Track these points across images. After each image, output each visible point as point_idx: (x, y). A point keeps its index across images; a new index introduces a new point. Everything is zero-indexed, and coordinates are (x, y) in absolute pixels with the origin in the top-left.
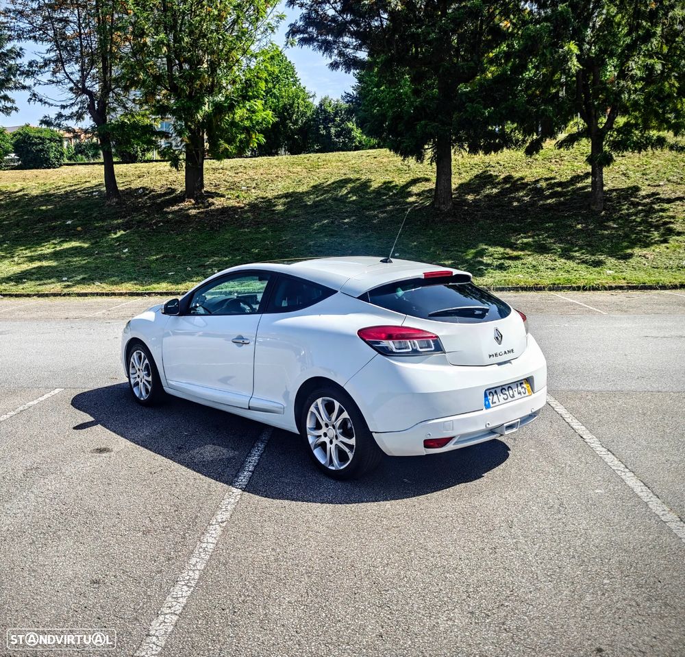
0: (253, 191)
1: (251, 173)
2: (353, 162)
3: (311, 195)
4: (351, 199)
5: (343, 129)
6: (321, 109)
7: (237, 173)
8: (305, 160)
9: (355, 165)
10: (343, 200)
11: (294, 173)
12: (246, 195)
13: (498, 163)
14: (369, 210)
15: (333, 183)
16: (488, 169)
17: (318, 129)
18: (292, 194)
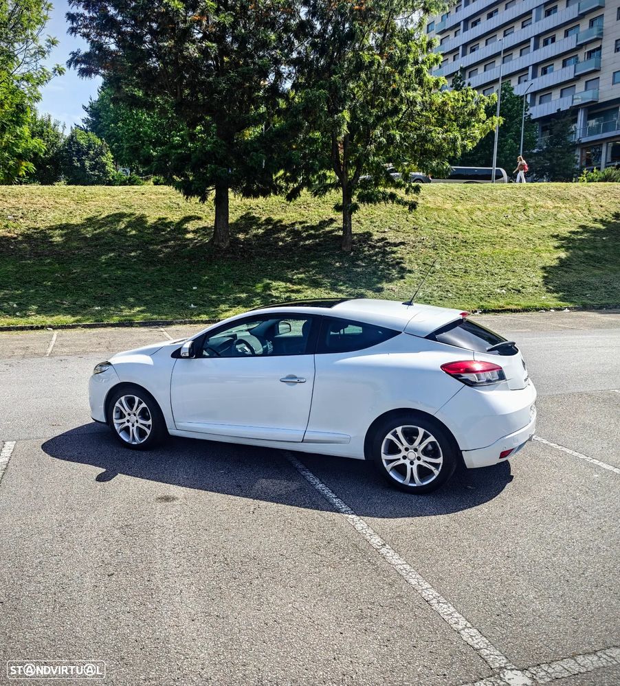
0: (21, 220)
1: (13, 201)
2: (122, 196)
3: (88, 227)
4: (131, 233)
5: (97, 163)
6: (72, 140)
8: (71, 192)
9: (125, 200)
10: (122, 233)
11: (61, 204)
12: (15, 225)
13: (258, 206)
14: (151, 244)
15: (108, 217)
16: (250, 211)
17: (71, 161)
18: (66, 226)
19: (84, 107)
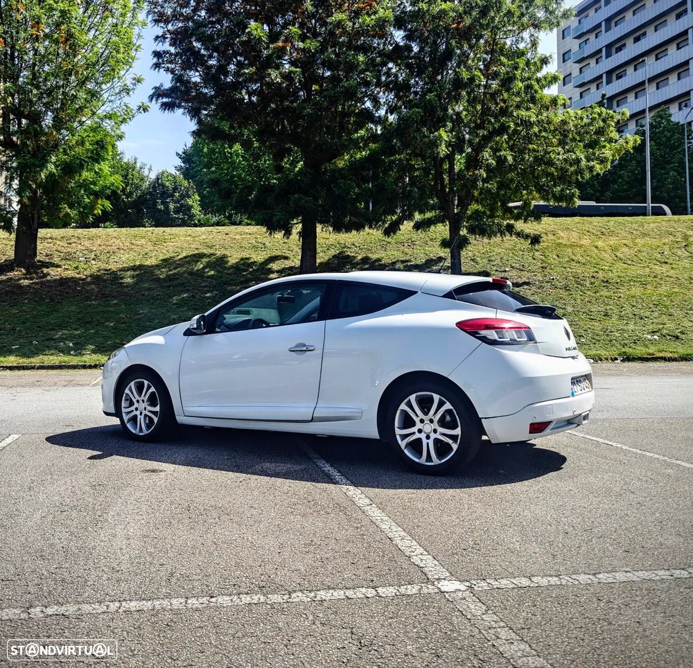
0: (93, 262)
1: (87, 243)
2: (204, 237)
3: (163, 268)
4: (209, 274)
5: (182, 206)
6: (158, 183)
7: (70, 244)
8: (149, 234)
9: (207, 240)
10: (200, 274)
11: (137, 246)
12: (85, 266)
13: (353, 245)
14: (230, 285)
15: (185, 257)
16: (345, 249)
17: (155, 204)
18: (140, 267)
19: (178, 154)
